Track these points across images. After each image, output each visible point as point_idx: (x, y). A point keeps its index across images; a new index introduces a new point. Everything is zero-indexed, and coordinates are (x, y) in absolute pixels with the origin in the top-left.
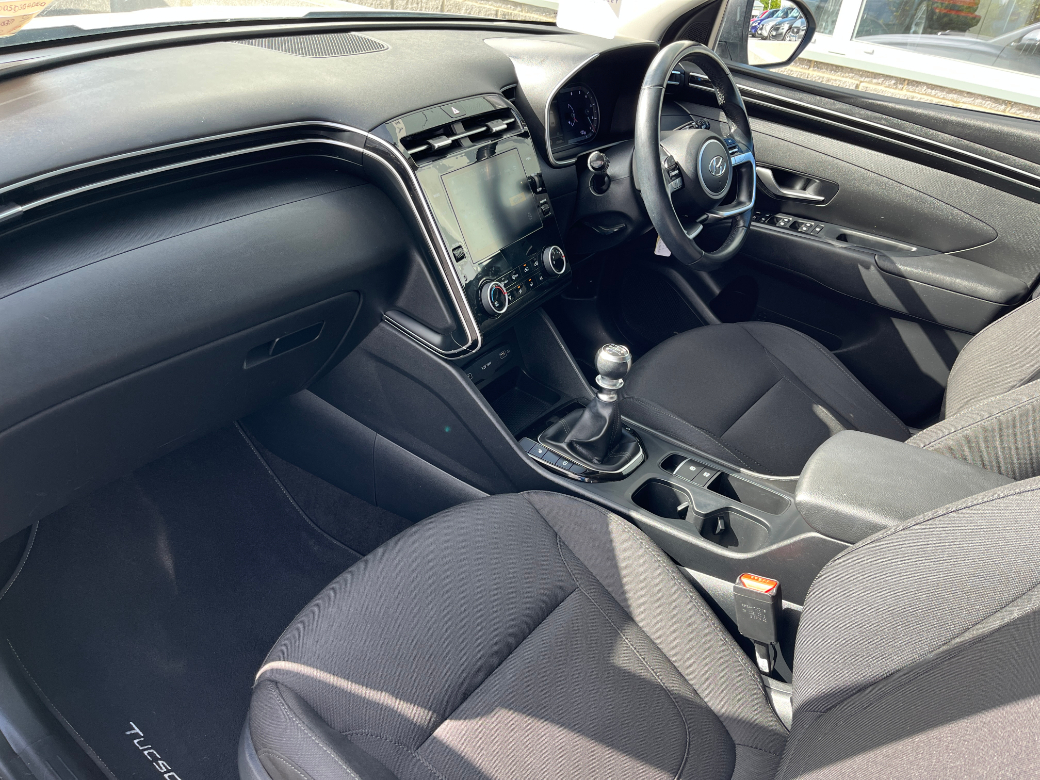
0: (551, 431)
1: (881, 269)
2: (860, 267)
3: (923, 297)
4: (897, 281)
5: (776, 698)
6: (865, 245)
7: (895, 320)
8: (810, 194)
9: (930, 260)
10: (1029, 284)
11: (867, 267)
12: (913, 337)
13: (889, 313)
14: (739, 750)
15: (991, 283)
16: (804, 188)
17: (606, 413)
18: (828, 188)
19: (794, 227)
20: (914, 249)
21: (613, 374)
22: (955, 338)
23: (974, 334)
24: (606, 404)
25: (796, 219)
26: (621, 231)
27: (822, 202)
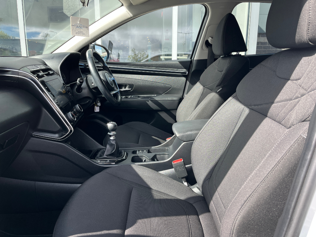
0: (98, 155)
1: (152, 101)
2: (147, 102)
3: (163, 104)
4: (156, 103)
5: (193, 189)
6: (144, 97)
7: (158, 112)
8: (127, 89)
9: (161, 96)
10: (182, 95)
11: (148, 101)
12: (164, 115)
13: (157, 111)
14: (194, 205)
15: (175, 97)
16: (125, 88)
17: (114, 143)
18: (131, 86)
19: (126, 98)
20: (156, 95)
21: (113, 130)
22: (173, 112)
23: (177, 109)
24: (113, 140)
25: (126, 96)
26: (89, 102)
27: (131, 90)
